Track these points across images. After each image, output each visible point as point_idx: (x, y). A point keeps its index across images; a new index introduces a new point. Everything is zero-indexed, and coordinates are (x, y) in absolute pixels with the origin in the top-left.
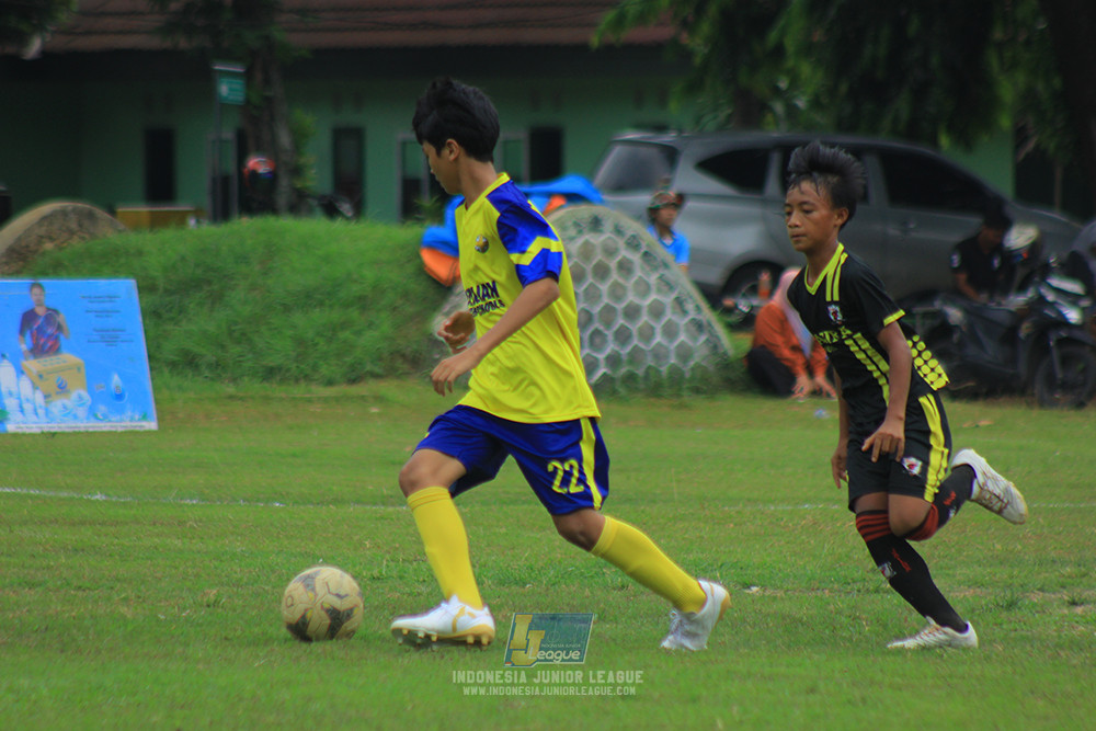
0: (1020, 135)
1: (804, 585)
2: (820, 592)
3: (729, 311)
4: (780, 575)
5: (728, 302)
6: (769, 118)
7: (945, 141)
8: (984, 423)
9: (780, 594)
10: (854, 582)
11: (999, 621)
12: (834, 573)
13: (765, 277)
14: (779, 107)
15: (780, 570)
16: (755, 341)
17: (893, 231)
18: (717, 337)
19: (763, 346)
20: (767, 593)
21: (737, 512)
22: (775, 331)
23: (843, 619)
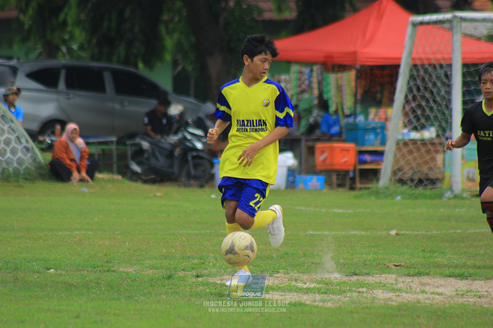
0: (175, 63)
1: (75, 268)
2: (82, 272)
3: (41, 142)
4: (64, 264)
5: (41, 138)
6: (60, 54)
7: (141, 65)
8: (158, 194)
9: (64, 272)
10: (98, 267)
11: (164, 284)
12: (89, 263)
13: (58, 127)
14: (64, 49)
15: (64, 261)
16: (53, 156)
17: (117, 106)
18: (36, 154)
19: (57, 159)
20: (58, 272)
21: (45, 235)
22: (63, 152)
23: (93, 284)
